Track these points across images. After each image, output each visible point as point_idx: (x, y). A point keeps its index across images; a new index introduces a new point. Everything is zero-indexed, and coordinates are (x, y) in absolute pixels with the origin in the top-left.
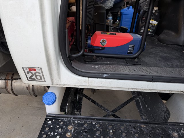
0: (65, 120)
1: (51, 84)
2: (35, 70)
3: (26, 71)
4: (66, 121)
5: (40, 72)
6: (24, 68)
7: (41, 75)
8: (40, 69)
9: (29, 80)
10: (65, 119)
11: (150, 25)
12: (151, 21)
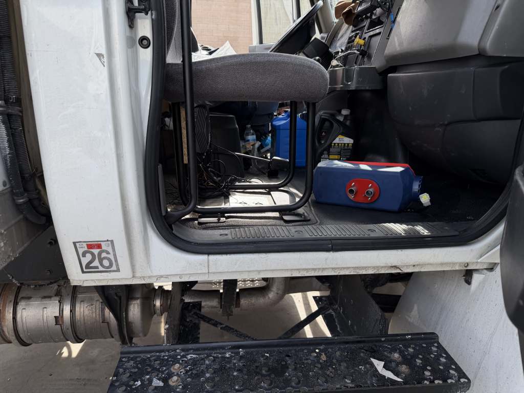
0: (164, 356)
1: (131, 276)
2: (99, 246)
3: (81, 251)
4: (166, 358)
5: (110, 249)
6: (78, 245)
7: (111, 256)
8: (109, 242)
9: (85, 270)
10: (163, 354)
11: (340, 147)
12: (339, 139)
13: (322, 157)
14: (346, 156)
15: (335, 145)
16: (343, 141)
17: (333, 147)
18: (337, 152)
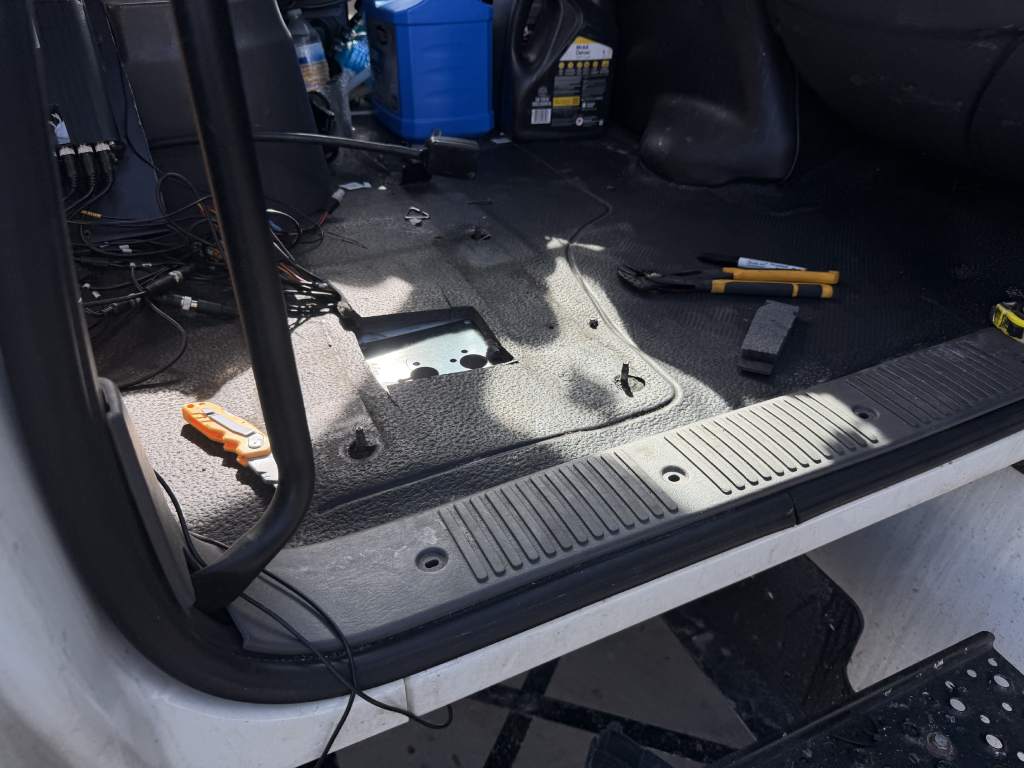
11: (579, 71)
12: (578, 47)
13: (534, 104)
14: (595, 96)
15: (566, 67)
16: (587, 53)
17: (561, 72)
18: (573, 87)
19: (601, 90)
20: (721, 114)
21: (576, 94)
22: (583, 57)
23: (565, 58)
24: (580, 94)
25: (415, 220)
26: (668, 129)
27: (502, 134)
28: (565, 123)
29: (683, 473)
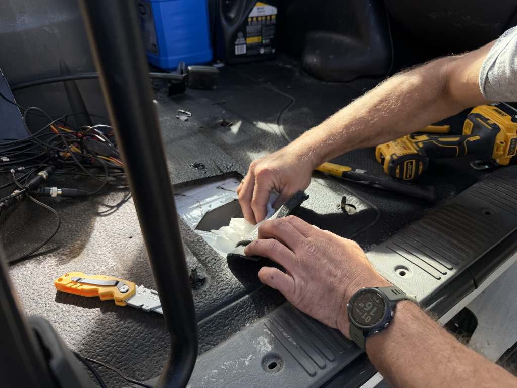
11: (260, 22)
12: (258, 9)
13: (236, 43)
14: (269, 36)
15: (252, 20)
16: (264, 11)
17: (250, 23)
18: (257, 32)
19: (272, 32)
20: (347, 40)
21: (259, 36)
22: (262, 14)
23: (251, 15)
24: (261, 35)
25: (183, 118)
26: (318, 51)
27: (218, 61)
28: (254, 52)
29: (407, 269)
